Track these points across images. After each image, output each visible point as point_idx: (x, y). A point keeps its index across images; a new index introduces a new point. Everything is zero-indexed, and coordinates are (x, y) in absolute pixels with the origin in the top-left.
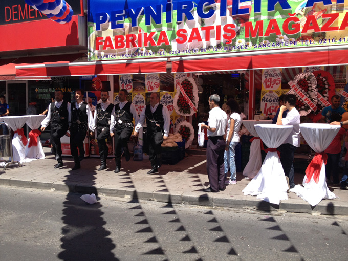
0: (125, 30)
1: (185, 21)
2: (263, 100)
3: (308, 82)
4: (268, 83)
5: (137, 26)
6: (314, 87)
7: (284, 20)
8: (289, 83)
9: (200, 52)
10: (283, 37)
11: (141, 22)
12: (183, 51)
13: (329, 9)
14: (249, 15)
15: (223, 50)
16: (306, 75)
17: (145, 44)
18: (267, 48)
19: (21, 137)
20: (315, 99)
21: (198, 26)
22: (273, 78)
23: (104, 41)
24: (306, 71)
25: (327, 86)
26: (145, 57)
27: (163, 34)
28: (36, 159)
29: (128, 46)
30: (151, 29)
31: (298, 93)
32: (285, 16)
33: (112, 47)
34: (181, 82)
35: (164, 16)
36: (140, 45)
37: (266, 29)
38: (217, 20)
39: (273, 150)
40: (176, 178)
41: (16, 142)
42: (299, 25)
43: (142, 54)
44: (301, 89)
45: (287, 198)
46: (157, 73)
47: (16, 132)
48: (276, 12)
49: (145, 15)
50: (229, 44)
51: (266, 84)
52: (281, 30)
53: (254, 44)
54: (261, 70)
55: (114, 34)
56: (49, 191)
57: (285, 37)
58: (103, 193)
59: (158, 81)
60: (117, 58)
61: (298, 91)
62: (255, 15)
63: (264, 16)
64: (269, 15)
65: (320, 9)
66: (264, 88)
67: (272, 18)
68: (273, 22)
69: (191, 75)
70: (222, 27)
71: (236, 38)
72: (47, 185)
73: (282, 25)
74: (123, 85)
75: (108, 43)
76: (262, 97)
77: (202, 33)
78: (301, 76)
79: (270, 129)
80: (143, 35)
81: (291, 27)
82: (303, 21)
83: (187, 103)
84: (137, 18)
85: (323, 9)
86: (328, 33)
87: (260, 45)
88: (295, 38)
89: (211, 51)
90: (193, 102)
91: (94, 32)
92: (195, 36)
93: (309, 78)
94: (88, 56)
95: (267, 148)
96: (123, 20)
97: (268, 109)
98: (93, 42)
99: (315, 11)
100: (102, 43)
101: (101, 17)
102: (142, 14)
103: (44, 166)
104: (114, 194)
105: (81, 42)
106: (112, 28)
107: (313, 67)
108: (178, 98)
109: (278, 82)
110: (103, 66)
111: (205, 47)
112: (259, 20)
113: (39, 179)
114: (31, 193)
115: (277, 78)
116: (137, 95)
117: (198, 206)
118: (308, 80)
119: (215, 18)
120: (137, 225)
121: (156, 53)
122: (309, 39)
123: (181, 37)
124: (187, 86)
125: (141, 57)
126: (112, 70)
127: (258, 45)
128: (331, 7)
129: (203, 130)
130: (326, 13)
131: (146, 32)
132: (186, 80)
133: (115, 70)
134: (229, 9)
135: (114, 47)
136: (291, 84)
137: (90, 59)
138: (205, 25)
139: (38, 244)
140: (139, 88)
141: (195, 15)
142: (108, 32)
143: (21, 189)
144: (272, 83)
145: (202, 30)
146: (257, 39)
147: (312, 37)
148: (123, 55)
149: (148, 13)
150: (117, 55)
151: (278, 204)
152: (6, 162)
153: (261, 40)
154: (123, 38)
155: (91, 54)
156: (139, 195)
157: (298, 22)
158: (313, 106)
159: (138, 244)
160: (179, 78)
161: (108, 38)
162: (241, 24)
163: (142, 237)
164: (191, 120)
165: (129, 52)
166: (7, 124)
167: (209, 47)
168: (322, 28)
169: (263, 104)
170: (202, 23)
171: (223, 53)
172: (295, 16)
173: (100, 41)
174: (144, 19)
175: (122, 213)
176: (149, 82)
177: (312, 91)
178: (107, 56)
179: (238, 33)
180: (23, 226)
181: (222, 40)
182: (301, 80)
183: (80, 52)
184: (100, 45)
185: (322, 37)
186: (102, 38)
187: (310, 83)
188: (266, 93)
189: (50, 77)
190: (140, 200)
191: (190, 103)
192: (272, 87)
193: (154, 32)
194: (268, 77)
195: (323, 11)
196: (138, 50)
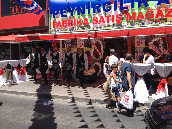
0: (67, 18)
1: (97, 13)
2: (136, 51)
3: (159, 42)
4: (138, 43)
5: (73, 16)
6: (161, 45)
7: (146, 12)
8: (149, 43)
9: (104, 28)
10: (146, 21)
11: (75, 14)
12: (96, 28)
13: (169, 6)
14: (129, 10)
15: (116, 27)
16: (158, 39)
17: (77, 25)
18: (138, 26)
19: (17, 70)
20: (162, 51)
21: (103, 15)
22: (141, 41)
23: (57, 23)
24: (157, 37)
25: (168, 45)
26: (77, 31)
27: (86, 19)
28: (24, 81)
29: (69, 26)
30: (80, 17)
31: (154, 48)
32: (146, 10)
33: (61, 26)
34: (95, 43)
35: (86, 11)
36: (75, 25)
37: (137, 16)
38: (113, 12)
39: (141, 77)
40: (93, 91)
41: (15, 73)
42: (154, 14)
43: (76, 29)
44: (155, 46)
45: (148, 101)
46: (83, 39)
47: (15, 68)
48: (142, 8)
49: (77, 11)
50: (119, 24)
51: (137, 43)
52: (145, 17)
53: (131, 24)
54: (135, 37)
55: (62, 20)
56: (31, 96)
57: (147, 20)
58: (57, 98)
59: (84, 43)
60: (63, 31)
61: (153, 47)
62: (132, 10)
63: (136, 10)
64: (138, 9)
65: (164, 6)
66: (136, 46)
67: (140, 11)
68: (140, 13)
69: (100, 39)
70: (115, 16)
71: (122, 21)
72: (30, 94)
73: (145, 15)
74: (66, 45)
75: (59, 25)
76: (135, 50)
77: (105, 19)
78: (155, 40)
79: (140, 66)
80: (76, 20)
81: (150, 15)
82: (155, 12)
83: (98, 53)
84: (74, 12)
85: (166, 6)
86: (168, 18)
87: (134, 25)
88: (152, 21)
89: (110, 28)
90: (101, 53)
91: (52, 19)
92: (102, 20)
93: (159, 41)
94: (50, 31)
95: (138, 75)
96: (67, 13)
97: (138, 56)
98: (52, 24)
99: (161, 8)
100: (56, 24)
101: (56, 12)
102: (76, 10)
103: (28, 84)
104: (63, 98)
105: (46, 24)
106: (61, 17)
107: (161, 35)
108: (93, 51)
109: (143, 43)
110: (57, 36)
111: (107, 25)
112: (133, 12)
113: (26, 91)
114: (22, 98)
115: (143, 40)
116: (73, 50)
117: (104, 104)
118: (158, 41)
119: (112, 11)
120: (74, 114)
121: (82, 29)
122: (159, 21)
123: (95, 21)
124: (98, 45)
125: (76, 31)
126: (61, 37)
127: (133, 25)
128: (170, 5)
129: (106, 67)
130: (167, 9)
131: (78, 19)
132: (97, 42)
133: (63, 38)
134: (118, 7)
135: (62, 26)
136: (150, 44)
137: (50, 32)
138: (106, 15)
139: (26, 122)
140: (74, 46)
141: (102, 10)
142: (59, 19)
143: (17, 96)
144: (140, 43)
145: (105, 17)
146: (132, 21)
147: (160, 20)
148: (66, 30)
149: (79, 9)
150: (64, 30)
151: (144, 103)
152: (10, 82)
153: (135, 22)
154: (66, 22)
155: (51, 30)
156: (75, 99)
157: (153, 13)
158: (161, 54)
159: (74, 123)
160: (94, 41)
161: (59, 22)
162: (125, 14)
163: (76, 119)
164: (100, 62)
165: (69, 29)
166: (10, 64)
167: (109, 26)
168: (165, 16)
169: (136, 54)
170: (105, 14)
171: (115, 29)
172: (152, 10)
173: (55, 23)
174: (77, 12)
175: (66, 107)
176: (79, 43)
177: (160, 47)
178: (59, 31)
179: (123, 19)
180: (18, 114)
181: (115, 22)
182: (155, 42)
183: (46, 29)
184: (55, 26)
185: (165, 20)
186: (57, 22)
187: (159, 43)
188: (137, 48)
189: (31, 41)
190: (76, 101)
191: (99, 53)
192: (140, 45)
193: (82, 19)
194: (138, 40)
195: (165, 7)
196: (74, 27)
